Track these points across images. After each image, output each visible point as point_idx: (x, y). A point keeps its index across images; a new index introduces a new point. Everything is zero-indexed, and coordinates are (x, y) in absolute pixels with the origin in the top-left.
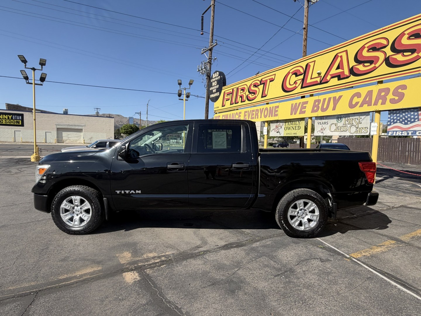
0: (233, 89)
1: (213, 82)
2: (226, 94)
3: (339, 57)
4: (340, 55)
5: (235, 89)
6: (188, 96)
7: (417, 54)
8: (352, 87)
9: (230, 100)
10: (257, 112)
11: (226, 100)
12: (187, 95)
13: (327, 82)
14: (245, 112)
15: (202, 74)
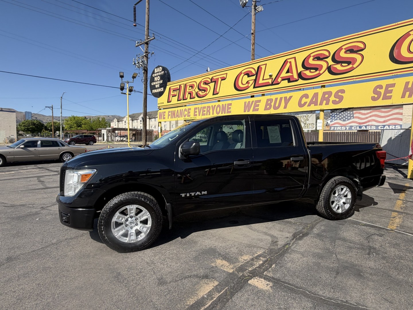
0: (180, 85)
1: (156, 76)
2: (172, 90)
3: (289, 63)
4: (289, 61)
5: (183, 86)
6: (131, 91)
7: (352, 66)
8: (301, 89)
9: (177, 97)
10: (209, 109)
11: (173, 96)
12: (130, 89)
13: (278, 84)
14: (195, 109)
15: (138, 67)
